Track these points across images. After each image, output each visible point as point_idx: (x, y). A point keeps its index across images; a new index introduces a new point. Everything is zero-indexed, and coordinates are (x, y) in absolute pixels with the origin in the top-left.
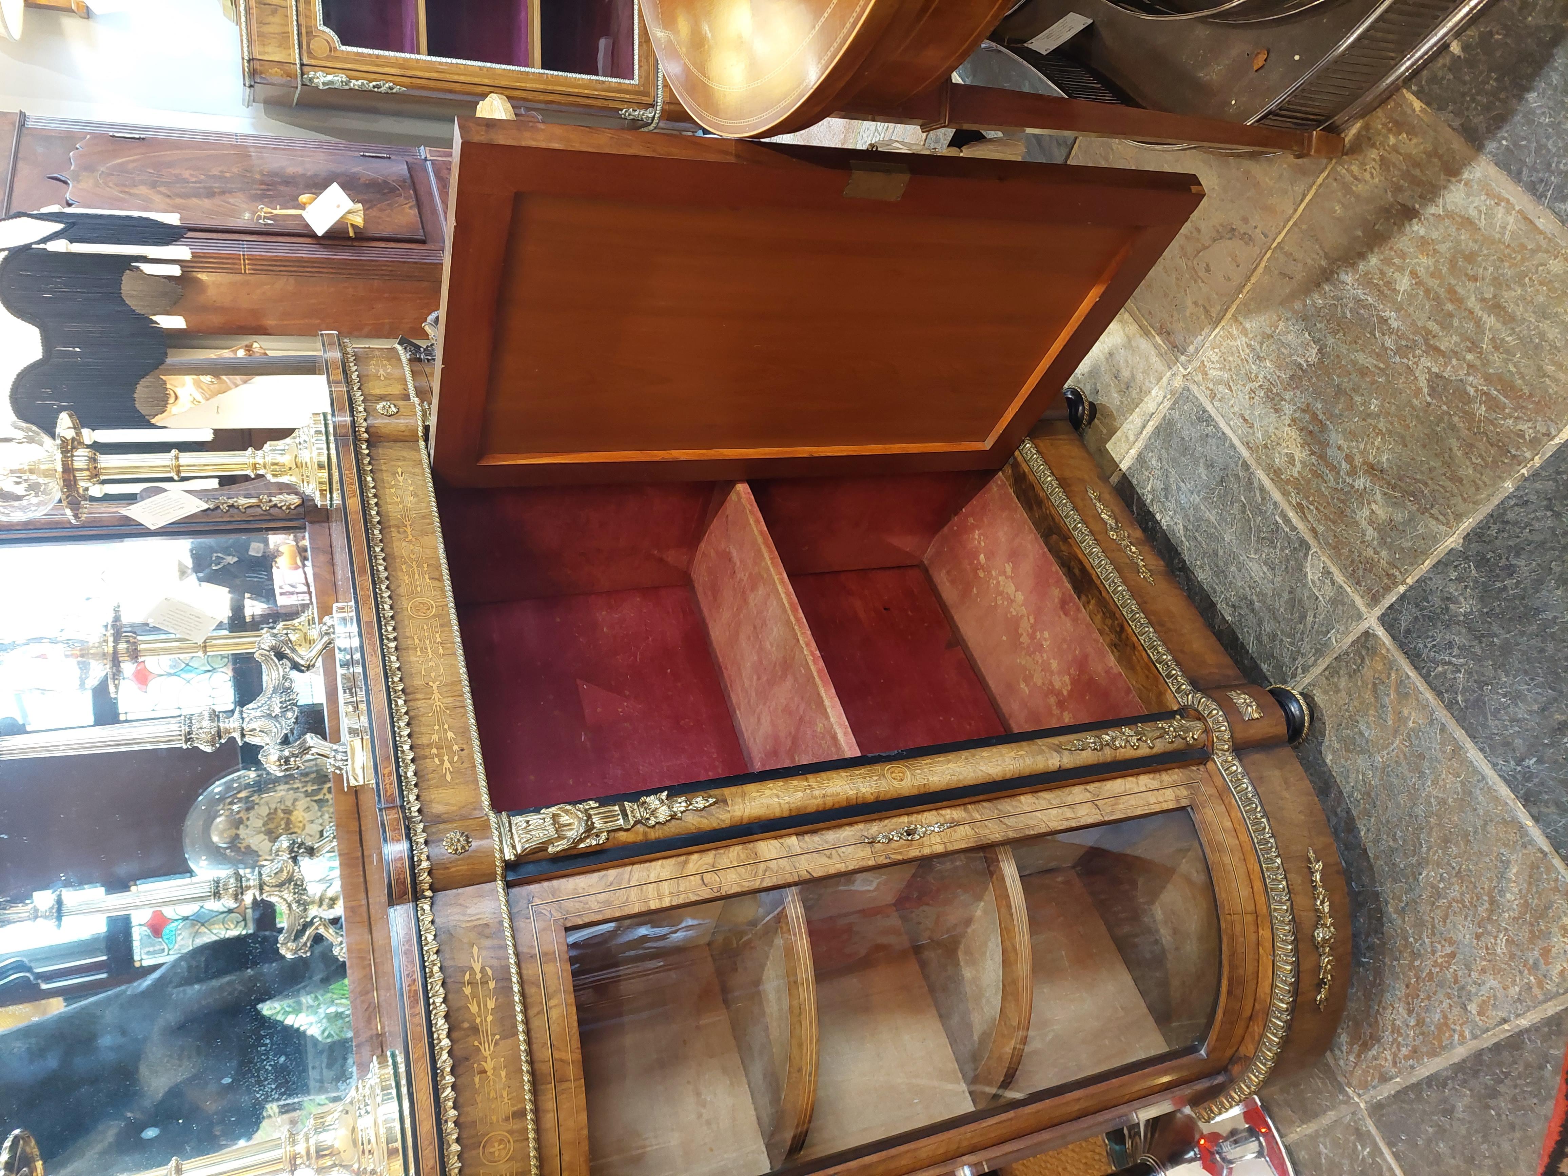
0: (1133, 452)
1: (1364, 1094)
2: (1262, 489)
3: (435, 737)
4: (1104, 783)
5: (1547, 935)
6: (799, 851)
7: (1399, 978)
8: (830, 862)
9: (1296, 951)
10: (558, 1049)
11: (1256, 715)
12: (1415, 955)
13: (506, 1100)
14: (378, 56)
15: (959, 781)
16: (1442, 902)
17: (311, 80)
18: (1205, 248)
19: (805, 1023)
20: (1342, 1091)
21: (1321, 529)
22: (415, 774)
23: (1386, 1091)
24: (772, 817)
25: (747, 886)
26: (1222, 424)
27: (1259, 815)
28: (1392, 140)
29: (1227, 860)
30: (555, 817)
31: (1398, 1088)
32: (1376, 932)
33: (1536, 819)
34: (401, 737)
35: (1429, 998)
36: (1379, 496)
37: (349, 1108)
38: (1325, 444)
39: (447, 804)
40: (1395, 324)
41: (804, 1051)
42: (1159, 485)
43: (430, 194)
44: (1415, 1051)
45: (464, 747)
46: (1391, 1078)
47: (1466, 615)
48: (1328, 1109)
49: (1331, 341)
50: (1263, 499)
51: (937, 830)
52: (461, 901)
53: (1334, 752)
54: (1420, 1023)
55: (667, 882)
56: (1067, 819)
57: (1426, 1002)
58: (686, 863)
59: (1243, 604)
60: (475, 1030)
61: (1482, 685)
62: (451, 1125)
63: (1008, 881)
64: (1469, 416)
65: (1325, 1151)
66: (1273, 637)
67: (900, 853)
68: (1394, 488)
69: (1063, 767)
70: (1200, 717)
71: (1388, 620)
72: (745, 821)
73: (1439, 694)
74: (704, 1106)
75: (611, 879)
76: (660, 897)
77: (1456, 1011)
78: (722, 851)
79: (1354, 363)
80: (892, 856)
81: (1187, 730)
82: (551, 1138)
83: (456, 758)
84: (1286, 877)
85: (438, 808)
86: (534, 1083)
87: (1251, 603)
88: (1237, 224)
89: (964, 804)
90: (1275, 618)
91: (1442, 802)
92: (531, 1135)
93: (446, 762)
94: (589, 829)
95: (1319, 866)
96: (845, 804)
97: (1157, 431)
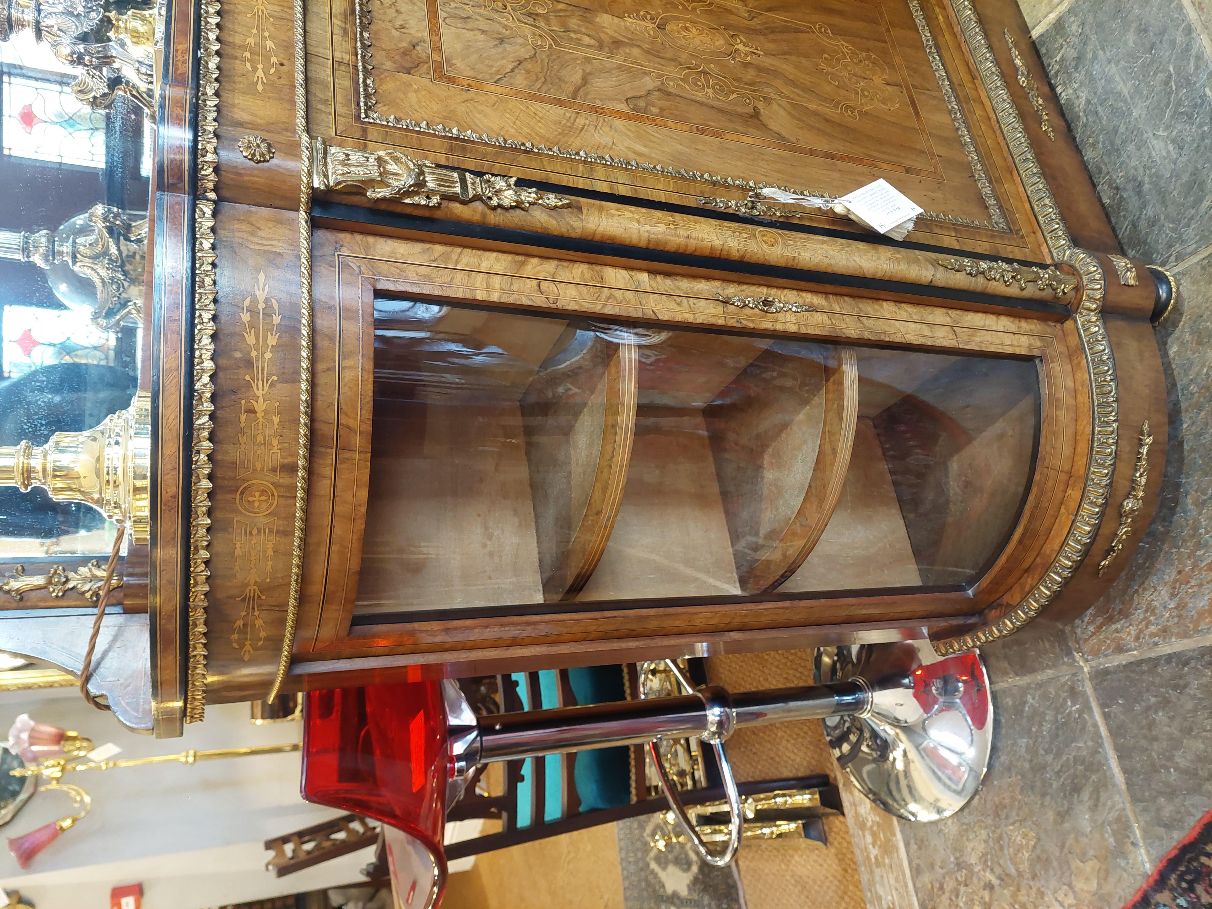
0: (1052, 17)
1: (1092, 659)
3: (251, 41)
4: (966, 313)
6: (648, 289)
7: (1172, 565)
8: (678, 308)
9: (1102, 515)
10: (346, 414)
11: (1132, 282)
13: (275, 449)
15: (830, 265)
20: (1069, 654)
22: (218, 68)
23: (1120, 659)
24: (627, 242)
25: (586, 306)
27: (1108, 378)
30: (380, 160)
31: (1132, 659)
32: (1164, 519)
34: (207, 23)
35: (1200, 585)
37: (99, 436)
39: (253, 114)
41: (608, 495)
42: (1072, 54)
44: (1165, 630)
45: (285, 62)
46: (1128, 650)
48: (1049, 667)
50: (1197, 68)
51: (794, 309)
52: (253, 219)
54: (1182, 606)
55: (499, 277)
56: (924, 336)
57: (1195, 589)
58: (523, 263)
59: (1130, 186)
60: (248, 363)
62: (203, 457)
63: (847, 383)
65: (1031, 701)
66: (1153, 223)
67: (753, 321)
69: (934, 283)
70: (1076, 275)
72: (597, 238)
74: (490, 539)
75: (436, 255)
76: (489, 290)
78: (565, 264)
80: (743, 322)
81: (1060, 282)
83: (272, 71)
84: (1117, 443)
85: (239, 115)
86: (312, 440)
87: (1141, 185)
89: (827, 293)
90: (1163, 202)
92: (300, 494)
93: (260, 71)
94: (420, 184)
95: (1149, 440)
96: (707, 253)
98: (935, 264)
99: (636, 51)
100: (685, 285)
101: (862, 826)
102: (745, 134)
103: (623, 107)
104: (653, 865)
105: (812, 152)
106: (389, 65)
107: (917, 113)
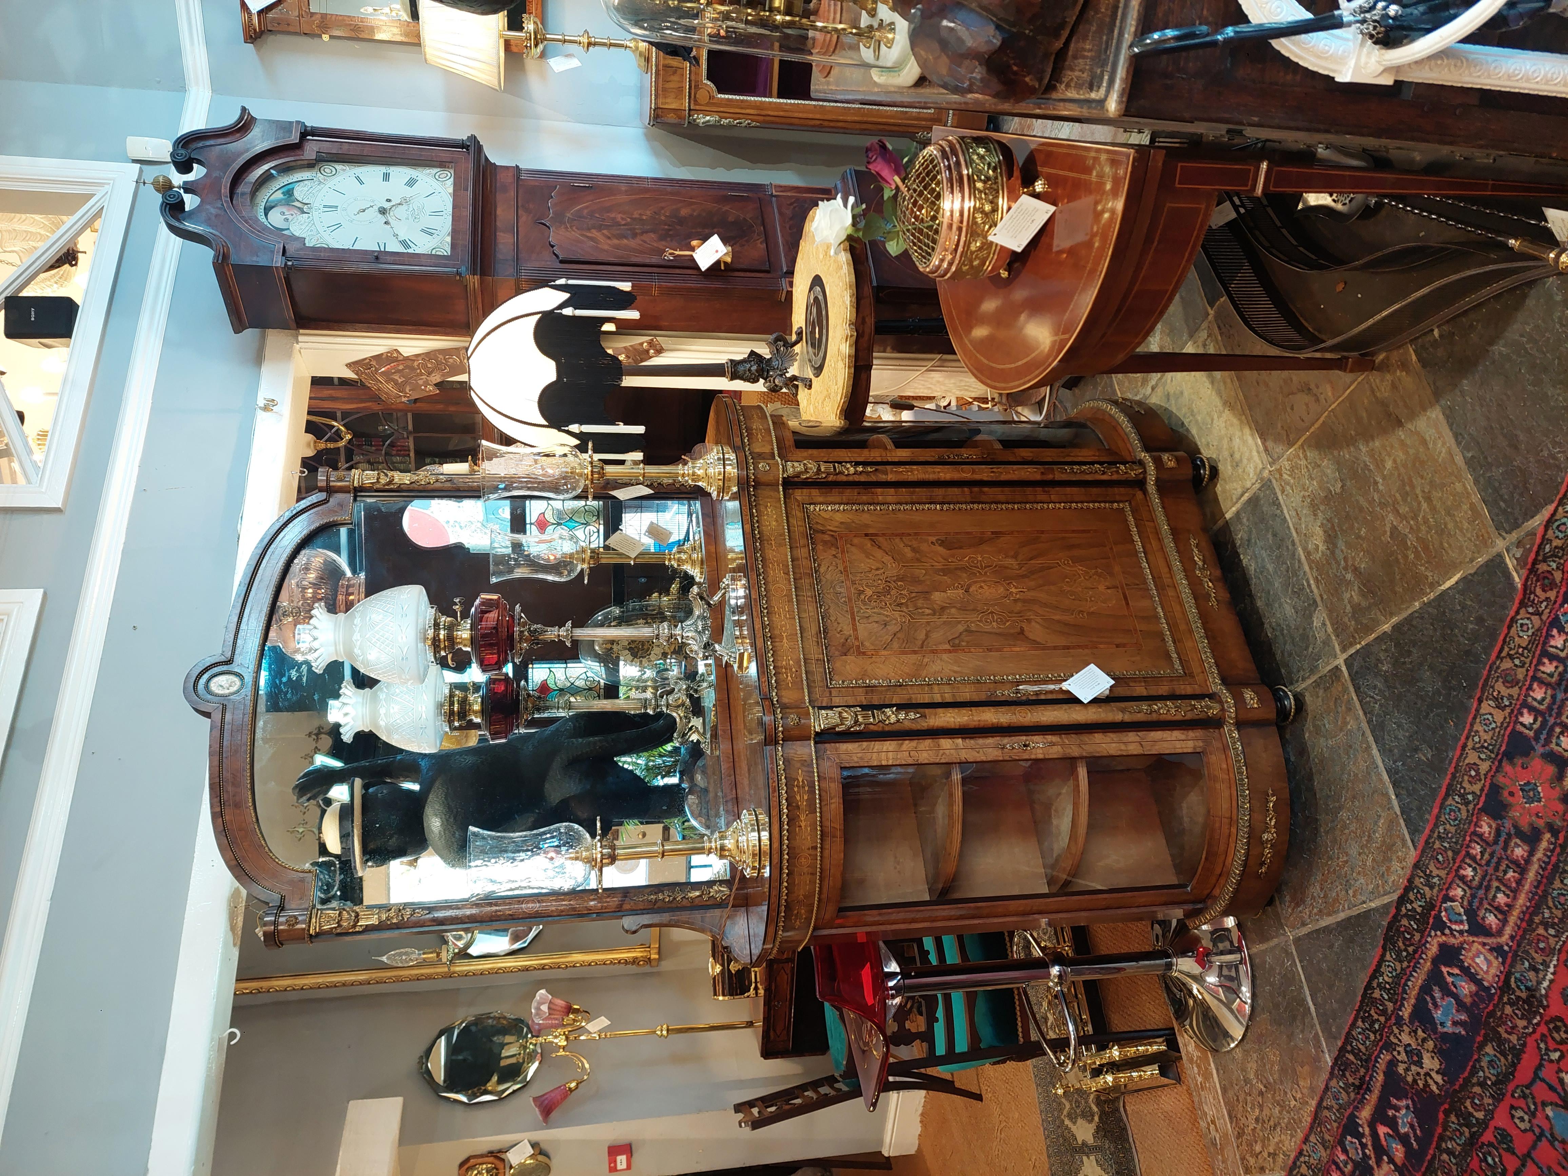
1: (1293, 931)
2: (1299, 561)
3: (784, 663)
5: (1391, 860)
7: (1319, 870)
8: (979, 754)
9: (1248, 843)
10: (833, 822)
11: (1256, 706)
12: (1330, 858)
13: (809, 841)
14: (742, 101)
15: (1059, 721)
16: (1347, 831)
17: (695, 120)
18: (1293, 393)
19: (955, 832)
20: (1282, 928)
21: (1325, 597)
22: (776, 682)
23: (1304, 931)
25: (932, 761)
26: (1285, 511)
27: (1242, 764)
28: (1398, 373)
29: (1218, 786)
30: (840, 713)
31: (1309, 931)
33: (1397, 796)
34: (769, 662)
35: (1332, 883)
36: (1356, 588)
38: (1335, 545)
39: (789, 699)
40: (1381, 487)
41: (953, 847)
42: (1246, 537)
43: (775, 227)
44: (1320, 911)
45: (798, 669)
46: (1307, 925)
47: (1386, 672)
48: (1274, 937)
49: (1348, 483)
50: (1299, 567)
51: (1041, 746)
52: (795, 748)
53: (1310, 732)
54: (1325, 896)
55: (892, 753)
56: (1122, 750)
57: (1330, 885)
58: (902, 744)
60: (798, 807)
61: (1386, 714)
62: (785, 847)
63: (1081, 777)
64: (1406, 557)
66: (1290, 654)
67: (1019, 756)
68: (1364, 585)
69: (1125, 721)
70: (1221, 702)
71: (1348, 662)
72: (935, 728)
73: (1365, 714)
76: (888, 759)
77: (1343, 892)
78: (921, 741)
79: (1357, 501)
80: (1014, 757)
81: (1210, 708)
82: (827, 861)
83: (795, 676)
84: (1250, 801)
85: (785, 700)
86: (822, 835)
87: (1282, 629)
88: (1312, 386)
89: (1059, 734)
90: (1293, 643)
91: (1356, 775)
92: (819, 858)
93: (789, 676)
94: (856, 721)
95: (1274, 799)
97: (1250, 500)
98: (1123, 711)
99: (953, 610)
100: (981, 741)
101: (1191, 1061)
102: (1015, 645)
103: (947, 647)
104: (1067, 1122)
105: (1055, 648)
106: (837, 653)
107: (1127, 604)
